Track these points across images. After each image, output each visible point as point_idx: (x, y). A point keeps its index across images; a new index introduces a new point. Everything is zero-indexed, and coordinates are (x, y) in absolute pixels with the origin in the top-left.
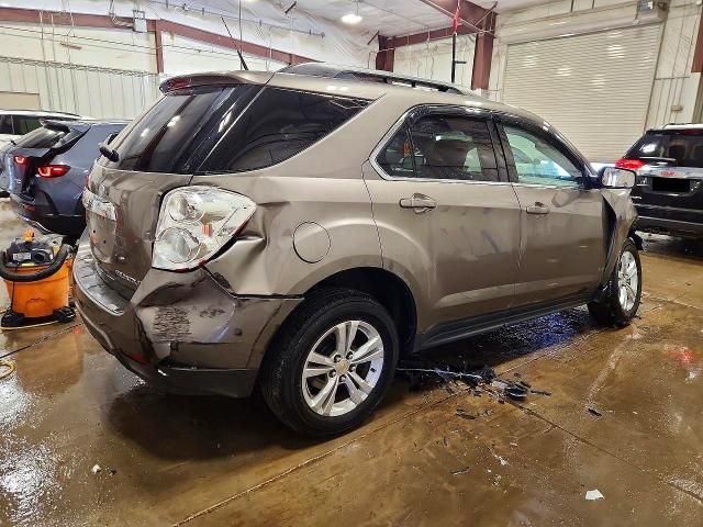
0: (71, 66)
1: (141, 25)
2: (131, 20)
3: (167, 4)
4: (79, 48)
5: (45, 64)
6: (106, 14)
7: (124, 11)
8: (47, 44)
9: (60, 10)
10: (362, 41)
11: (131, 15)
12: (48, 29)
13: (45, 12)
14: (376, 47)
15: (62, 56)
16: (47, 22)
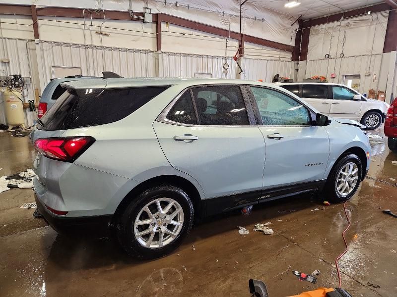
0: (102, 48)
1: (149, 18)
2: (142, 14)
3: (165, 3)
4: (108, 35)
5: (86, 47)
6: (126, 10)
7: (138, 8)
8: (88, 32)
9: (97, 8)
10: (287, 23)
11: (142, 11)
12: (88, 22)
13: (86, 10)
14: (296, 27)
15: (97, 41)
16: (88, 17)
